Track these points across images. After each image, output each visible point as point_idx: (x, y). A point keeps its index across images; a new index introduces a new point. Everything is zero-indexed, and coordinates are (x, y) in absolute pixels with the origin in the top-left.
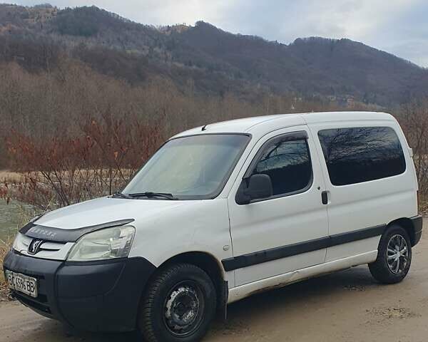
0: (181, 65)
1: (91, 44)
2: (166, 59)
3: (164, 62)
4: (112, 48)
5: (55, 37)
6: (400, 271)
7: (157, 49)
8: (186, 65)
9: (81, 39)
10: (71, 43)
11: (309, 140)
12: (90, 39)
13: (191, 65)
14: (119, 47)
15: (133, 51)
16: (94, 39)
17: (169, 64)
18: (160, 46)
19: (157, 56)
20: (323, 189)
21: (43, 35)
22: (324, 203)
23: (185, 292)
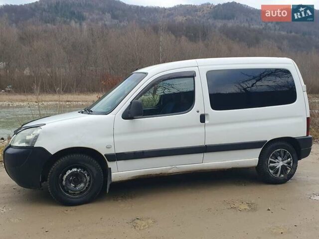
0: (283, 33)
1: (230, 24)
2: (275, 30)
3: (273, 31)
4: (242, 25)
5: (211, 21)
6: (282, 176)
7: (269, 24)
8: (287, 32)
9: (225, 21)
10: (219, 24)
11: (196, 78)
12: (230, 21)
13: (291, 32)
14: (246, 25)
15: (255, 26)
16: (233, 21)
17: (276, 32)
18: (272, 23)
19: (269, 28)
20: (202, 112)
21: (204, 20)
22: (201, 122)
23: (77, 171)
